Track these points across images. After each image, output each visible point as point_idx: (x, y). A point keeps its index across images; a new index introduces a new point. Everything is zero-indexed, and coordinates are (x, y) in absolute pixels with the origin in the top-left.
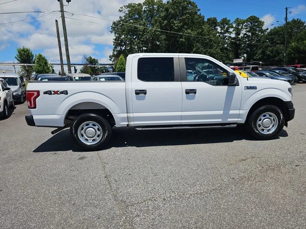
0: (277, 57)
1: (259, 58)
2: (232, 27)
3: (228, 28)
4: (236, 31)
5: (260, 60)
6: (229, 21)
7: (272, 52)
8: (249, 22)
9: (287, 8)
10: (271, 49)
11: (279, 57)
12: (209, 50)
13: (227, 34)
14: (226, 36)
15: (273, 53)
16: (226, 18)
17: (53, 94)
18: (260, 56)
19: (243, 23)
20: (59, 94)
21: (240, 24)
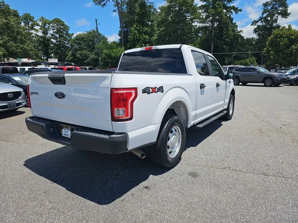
0: (86, 60)
1: (70, 60)
2: (38, 25)
3: (33, 26)
4: (43, 30)
5: (71, 61)
6: (33, 18)
7: (81, 55)
8: (56, 23)
9: (96, 20)
10: (80, 52)
11: (87, 60)
12: (21, 46)
13: (33, 31)
14: (32, 33)
15: (82, 57)
16: (29, 14)
17: (151, 93)
18: (71, 58)
19: (49, 24)
20: (156, 92)
21: (46, 23)
